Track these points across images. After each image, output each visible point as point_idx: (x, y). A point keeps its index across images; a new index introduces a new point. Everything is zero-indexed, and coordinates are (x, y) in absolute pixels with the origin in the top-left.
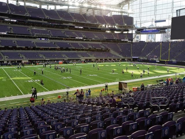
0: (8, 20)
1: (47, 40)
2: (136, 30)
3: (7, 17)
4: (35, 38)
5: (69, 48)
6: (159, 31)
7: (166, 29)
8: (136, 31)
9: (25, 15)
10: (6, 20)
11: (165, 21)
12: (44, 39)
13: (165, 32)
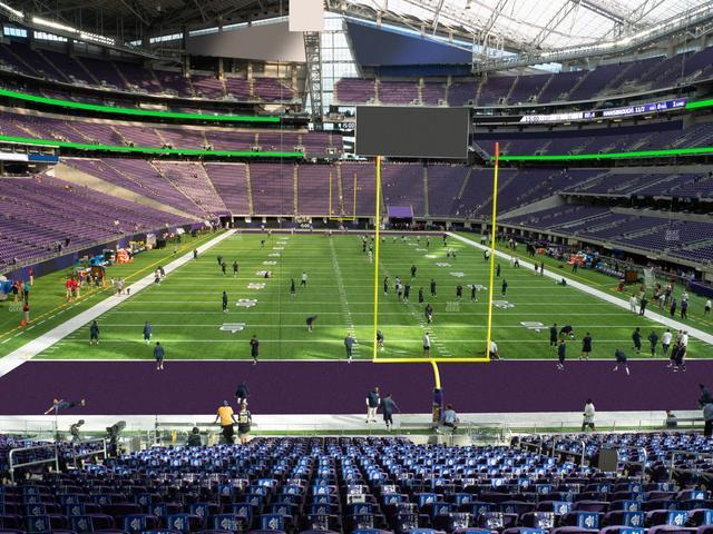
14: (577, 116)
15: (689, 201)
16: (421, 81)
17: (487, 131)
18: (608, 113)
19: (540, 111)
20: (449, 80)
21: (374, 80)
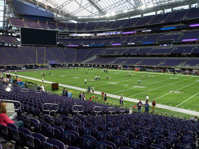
0: (144, 31)
1: (170, 45)
3: (146, 29)
4: (158, 45)
9: (159, 23)
10: (143, 31)
12: (166, 45)
14: (89, 35)
15: (142, 54)
16: (38, 21)
17: (62, 38)
18: (98, 34)
19: (78, 33)
20: (47, 22)
21: (21, 19)
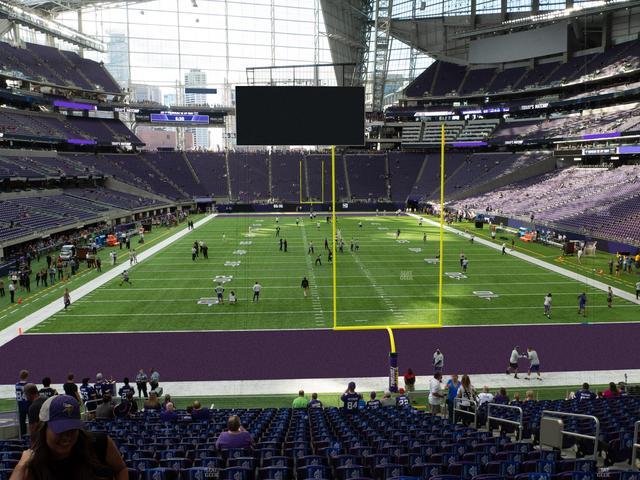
2: (137, 111)
5: (12, 179)
6: (206, 119)
7: (226, 114)
8: (136, 114)
11: (214, 91)
13: (221, 124)
